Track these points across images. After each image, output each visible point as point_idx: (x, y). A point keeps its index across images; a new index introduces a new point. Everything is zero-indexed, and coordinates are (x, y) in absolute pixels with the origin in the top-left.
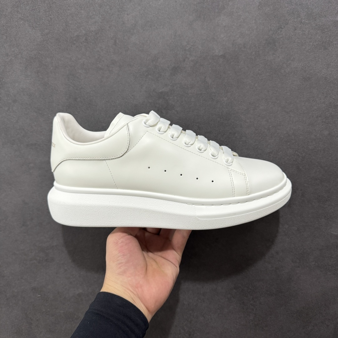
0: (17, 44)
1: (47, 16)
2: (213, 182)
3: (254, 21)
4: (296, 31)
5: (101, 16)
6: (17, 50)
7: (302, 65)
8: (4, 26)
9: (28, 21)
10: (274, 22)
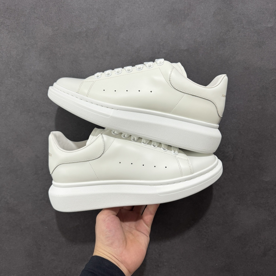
0: (33, 37)
1: (57, 16)
2: (166, 168)
3: (210, 26)
4: (239, 34)
5: (98, 18)
6: (33, 42)
7: (244, 58)
8: (23, 23)
9: (42, 20)
10: (224, 27)
